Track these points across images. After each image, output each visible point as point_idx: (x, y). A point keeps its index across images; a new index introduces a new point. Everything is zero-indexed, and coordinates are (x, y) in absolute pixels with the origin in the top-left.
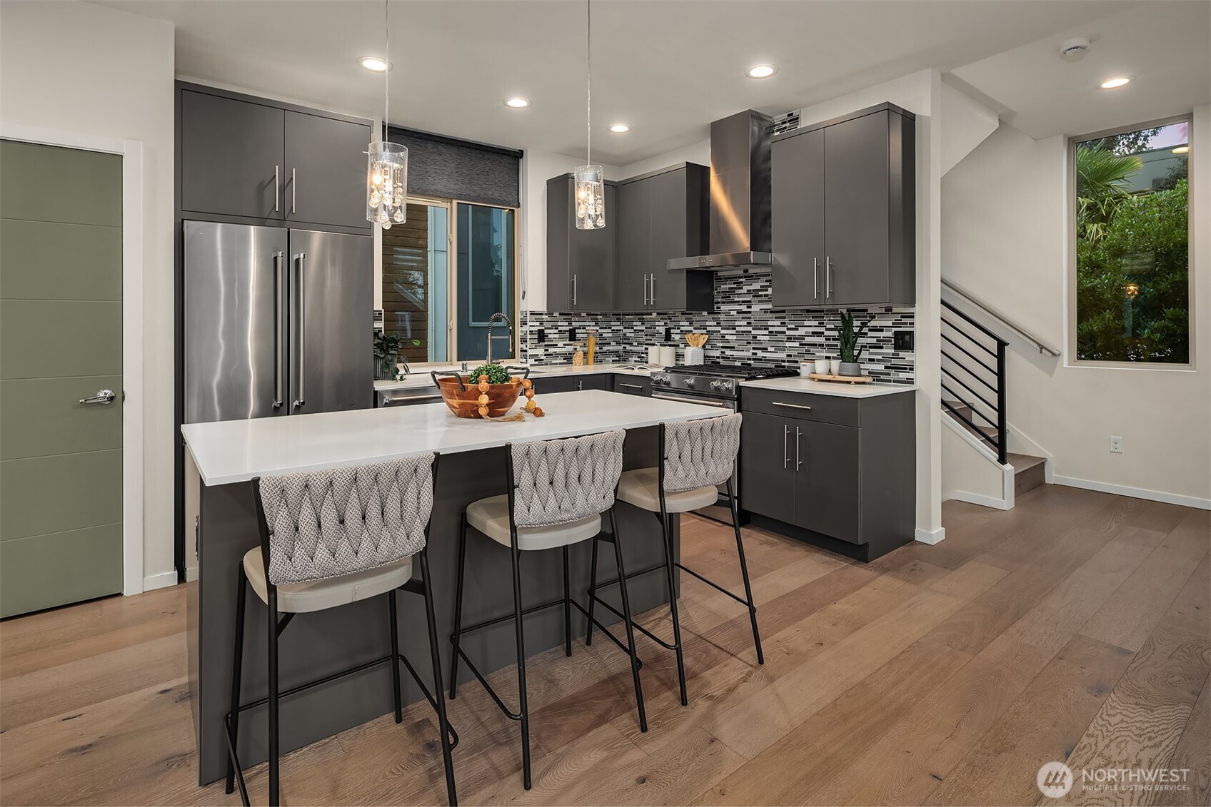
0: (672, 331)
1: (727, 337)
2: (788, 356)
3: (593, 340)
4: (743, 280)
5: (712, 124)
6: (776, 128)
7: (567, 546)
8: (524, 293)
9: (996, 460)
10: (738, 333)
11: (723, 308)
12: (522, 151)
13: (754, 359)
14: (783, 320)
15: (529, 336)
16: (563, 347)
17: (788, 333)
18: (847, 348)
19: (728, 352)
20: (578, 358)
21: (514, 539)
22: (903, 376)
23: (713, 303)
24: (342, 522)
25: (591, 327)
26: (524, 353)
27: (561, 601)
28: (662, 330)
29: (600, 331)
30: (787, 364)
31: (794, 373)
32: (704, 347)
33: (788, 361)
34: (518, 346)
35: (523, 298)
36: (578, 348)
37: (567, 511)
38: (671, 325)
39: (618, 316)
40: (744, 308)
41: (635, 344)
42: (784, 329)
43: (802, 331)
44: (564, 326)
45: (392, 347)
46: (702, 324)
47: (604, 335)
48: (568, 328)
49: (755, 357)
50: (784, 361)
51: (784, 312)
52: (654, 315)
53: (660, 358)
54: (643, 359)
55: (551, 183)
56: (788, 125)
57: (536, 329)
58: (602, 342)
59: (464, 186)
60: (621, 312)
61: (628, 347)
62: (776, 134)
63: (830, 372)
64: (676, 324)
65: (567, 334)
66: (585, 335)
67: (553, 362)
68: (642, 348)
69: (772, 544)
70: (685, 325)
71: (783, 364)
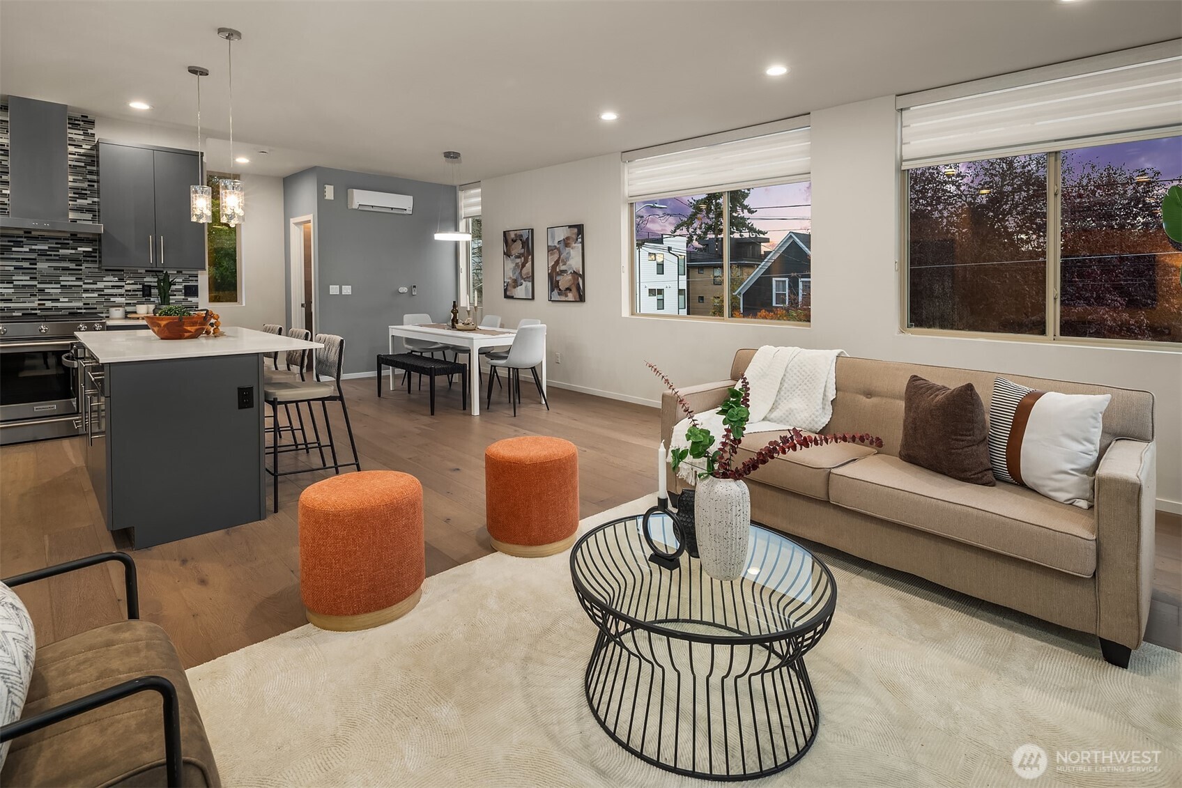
13: (40, 309)
14: (79, 276)
17: (84, 286)
42: (81, 283)
43: (100, 285)
49: (42, 307)
50: (80, 308)
71: (78, 311)
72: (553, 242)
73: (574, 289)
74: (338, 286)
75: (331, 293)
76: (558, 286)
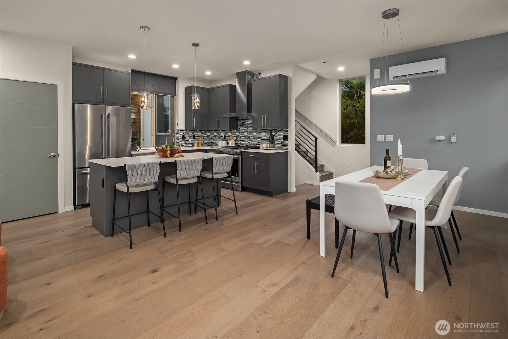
0: (226, 136)
1: (242, 137)
2: (258, 143)
3: (200, 139)
4: (246, 120)
5: (236, 73)
6: (255, 75)
7: (190, 184)
8: (178, 123)
9: (314, 171)
10: (245, 136)
11: (241, 129)
12: (177, 78)
13: (249, 144)
14: (257, 132)
15: (179, 138)
16: (191, 141)
17: (258, 136)
18: (272, 140)
19: (242, 142)
20: (196, 144)
21: (177, 182)
22: (285, 147)
23: (238, 127)
24: (142, 174)
25: (200, 134)
26: (178, 143)
27: (188, 202)
28: (223, 135)
29: (203, 136)
30: (258, 145)
31: (259, 148)
32: (235, 141)
33: (258, 144)
34: (176, 141)
35: (177, 125)
36: (196, 141)
37: (189, 175)
38: (226, 134)
39: (209, 131)
40: (246, 129)
41: (215, 140)
42: (257, 135)
43: (261, 136)
44: (191, 134)
45: (135, 141)
46: (235, 133)
47: (205, 137)
48: (192, 135)
49: (249, 143)
50: (257, 144)
51: (257, 130)
52: (221, 131)
53: (222, 144)
54: (217, 145)
55: (187, 88)
56: (258, 75)
57: (182, 135)
58: (204, 139)
59: (158, 89)
60: (210, 130)
61: (213, 141)
62: (255, 77)
63: (267, 147)
64: (227, 133)
65: (192, 137)
66: (198, 137)
67: (187, 146)
68: (217, 141)
69: (249, 194)
70: (230, 134)
71: (257, 145)
74: (383, 135)
75: (378, 140)
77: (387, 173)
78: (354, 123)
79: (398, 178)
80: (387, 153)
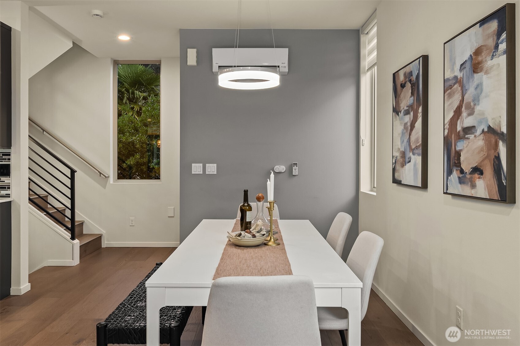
9: (69, 238)
22: (3, 192)
72: (453, 70)
73: (488, 171)
74: (201, 165)
75: (193, 173)
76: (458, 164)
77: (254, 236)
78: (133, 143)
79: (270, 243)
80: (246, 199)
